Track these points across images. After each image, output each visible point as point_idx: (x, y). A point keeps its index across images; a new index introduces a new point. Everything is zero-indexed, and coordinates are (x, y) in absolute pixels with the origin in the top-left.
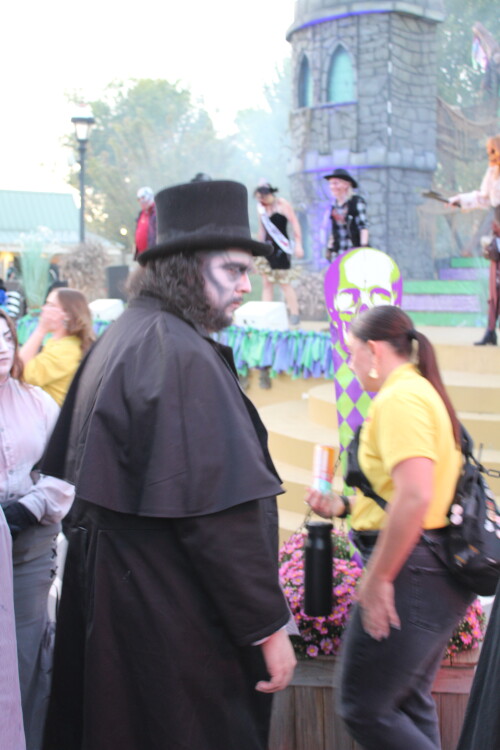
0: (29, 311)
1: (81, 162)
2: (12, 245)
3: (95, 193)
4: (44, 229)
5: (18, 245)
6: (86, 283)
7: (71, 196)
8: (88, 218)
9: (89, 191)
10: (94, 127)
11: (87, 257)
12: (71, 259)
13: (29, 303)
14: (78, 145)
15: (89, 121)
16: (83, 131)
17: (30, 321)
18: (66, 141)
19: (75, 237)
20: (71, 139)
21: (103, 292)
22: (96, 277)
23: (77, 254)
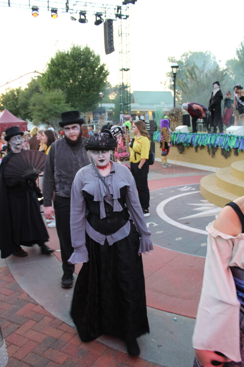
0: (158, 129)
1: (174, 81)
2: (152, 109)
3: (178, 91)
4: (162, 103)
5: (154, 109)
6: (175, 120)
7: (171, 92)
8: (176, 100)
9: (176, 91)
10: (178, 69)
11: (176, 112)
12: (171, 113)
13: (158, 127)
14: (173, 75)
15: (177, 67)
16: (175, 70)
17: (158, 133)
18: (169, 74)
19: (172, 106)
20: (170, 74)
21: (181, 123)
22: (179, 118)
23: (173, 111)
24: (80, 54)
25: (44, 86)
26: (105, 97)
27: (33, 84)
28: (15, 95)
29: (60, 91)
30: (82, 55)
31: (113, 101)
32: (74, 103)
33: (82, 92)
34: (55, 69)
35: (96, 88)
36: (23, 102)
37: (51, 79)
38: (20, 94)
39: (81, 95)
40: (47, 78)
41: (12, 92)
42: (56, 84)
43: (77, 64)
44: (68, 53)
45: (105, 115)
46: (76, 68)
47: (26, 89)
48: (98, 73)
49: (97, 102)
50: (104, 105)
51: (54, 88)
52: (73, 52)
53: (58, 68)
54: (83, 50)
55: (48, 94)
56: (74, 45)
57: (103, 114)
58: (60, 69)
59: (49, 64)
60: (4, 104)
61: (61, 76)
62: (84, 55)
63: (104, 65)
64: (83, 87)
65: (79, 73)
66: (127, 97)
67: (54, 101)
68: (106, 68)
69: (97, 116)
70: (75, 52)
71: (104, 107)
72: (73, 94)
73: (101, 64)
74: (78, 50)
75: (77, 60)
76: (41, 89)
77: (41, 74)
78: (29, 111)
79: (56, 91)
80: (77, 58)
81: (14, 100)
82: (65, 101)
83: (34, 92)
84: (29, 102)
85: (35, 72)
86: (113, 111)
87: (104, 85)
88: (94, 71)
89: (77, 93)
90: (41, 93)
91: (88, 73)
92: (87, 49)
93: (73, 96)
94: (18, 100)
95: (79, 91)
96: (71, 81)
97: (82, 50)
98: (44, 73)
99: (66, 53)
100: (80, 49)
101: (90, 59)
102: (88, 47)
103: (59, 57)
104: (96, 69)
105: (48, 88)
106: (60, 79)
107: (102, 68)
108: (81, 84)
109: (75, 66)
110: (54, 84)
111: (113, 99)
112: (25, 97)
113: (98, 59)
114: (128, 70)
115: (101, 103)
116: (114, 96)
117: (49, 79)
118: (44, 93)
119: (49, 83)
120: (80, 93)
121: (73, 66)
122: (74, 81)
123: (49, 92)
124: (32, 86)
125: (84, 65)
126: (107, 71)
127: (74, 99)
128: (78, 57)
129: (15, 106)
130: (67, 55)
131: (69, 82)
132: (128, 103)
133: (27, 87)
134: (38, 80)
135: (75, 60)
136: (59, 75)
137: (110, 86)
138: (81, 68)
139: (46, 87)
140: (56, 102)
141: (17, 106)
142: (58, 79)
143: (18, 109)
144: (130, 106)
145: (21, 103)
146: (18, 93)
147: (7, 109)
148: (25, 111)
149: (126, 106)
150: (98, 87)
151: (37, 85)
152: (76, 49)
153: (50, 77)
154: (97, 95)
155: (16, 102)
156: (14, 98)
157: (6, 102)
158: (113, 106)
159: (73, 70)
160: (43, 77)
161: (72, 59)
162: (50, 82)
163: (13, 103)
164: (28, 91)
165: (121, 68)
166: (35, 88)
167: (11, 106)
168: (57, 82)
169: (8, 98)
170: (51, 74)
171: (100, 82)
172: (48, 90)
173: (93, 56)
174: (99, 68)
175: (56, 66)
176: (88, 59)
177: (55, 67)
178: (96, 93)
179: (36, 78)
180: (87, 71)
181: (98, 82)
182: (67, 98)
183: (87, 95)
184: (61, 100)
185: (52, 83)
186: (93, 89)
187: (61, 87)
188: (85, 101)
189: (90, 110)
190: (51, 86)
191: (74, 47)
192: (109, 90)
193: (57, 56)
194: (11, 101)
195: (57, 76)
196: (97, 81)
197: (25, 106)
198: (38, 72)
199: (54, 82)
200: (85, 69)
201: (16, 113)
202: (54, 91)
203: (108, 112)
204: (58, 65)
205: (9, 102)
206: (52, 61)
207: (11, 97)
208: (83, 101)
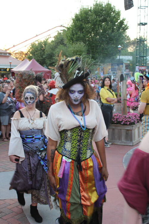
24: (101, 10)
25: (68, 39)
26: (124, 50)
27: (58, 37)
28: (42, 47)
29: (82, 43)
30: (103, 11)
31: (131, 54)
32: (94, 55)
33: (102, 45)
34: (78, 24)
35: (115, 42)
36: (49, 52)
37: (74, 32)
38: (46, 46)
39: (101, 47)
40: (71, 32)
41: (40, 44)
42: (79, 37)
43: (99, 19)
44: (91, 9)
45: (123, 67)
46: (98, 23)
47: (52, 42)
48: (118, 27)
49: (115, 55)
50: (121, 57)
51: (77, 41)
52: (96, 8)
53: (81, 23)
54: (105, 6)
55: (71, 46)
56: (96, 2)
57: (121, 66)
58: (83, 24)
59: (73, 19)
60: (32, 54)
61: (84, 30)
62: (105, 10)
63: (124, 20)
64: (103, 41)
65: (100, 28)
66: (144, 50)
67: (76, 53)
68: (125, 23)
69: (115, 67)
70: (97, 8)
71: (122, 59)
72: (93, 46)
73: (121, 19)
74: (100, 6)
75: (99, 15)
76: (66, 42)
77: (66, 27)
78: (54, 61)
79: (78, 44)
80: (99, 14)
81: (42, 51)
82: (86, 53)
83: (59, 44)
84: (54, 53)
85: (61, 26)
86: (130, 63)
87: (122, 39)
88: (114, 25)
89: (97, 46)
90: (65, 45)
91: (108, 27)
92: (109, 5)
93: (93, 49)
94: (45, 51)
95: (99, 44)
96: (93, 35)
97: (103, 6)
98: (69, 27)
99: (90, 9)
100: (102, 5)
101: (111, 14)
102: (110, 3)
103: (82, 12)
104: (116, 24)
105: (71, 40)
106: (83, 32)
107: (122, 23)
108: (101, 38)
109: (96, 21)
110: (77, 37)
111: (131, 51)
112: (51, 48)
113: (118, 14)
114: (146, 24)
115: (119, 55)
116: (132, 49)
117: (72, 32)
118: (68, 45)
119: (72, 37)
120: (100, 46)
121: (95, 20)
122: (96, 35)
123: (73, 45)
124: (58, 39)
125: (105, 20)
126: (126, 26)
127: (94, 51)
128: (100, 12)
129: (42, 57)
130: (90, 11)
131: (91, 35)
132: (145, 55)
133: (53, 39)
134: (63, 33)
135: (97, 16)
136: (82, 30)
137: (129, 39)
138: (103, 22)
139: (69, 40)
140: (78, 53)
141: (44, 57)
142: (81, 33)
143: (44, 59)
144: (146, 59)
145: (47, 53)
146: (45, 45)
147: (35, 58)
148: (51, 61)
149: (142, 59)
150: (117, 40)
151: (62, 38)
152: (99, 5)
153: (74, 31)
154: (115, 47)
155: (43, 53)
156: (41, 49)
157: (34, 52)
158: (130, 58)
159: (94, 25)
160: (68, 31)
161: (94, 14)
162: (73, 35)
163: (41, 53)
164: (54, 43)
165: (139, 23)
166: (60, 41)
167: (38, 56)
168: (79, 35)
169: (36, 49)
170: (74, 29)
171: (119, 36)
172: (71, 43)
173: (114, 12)
174: (119, 23)
175: (80, 21)
176: (109, 15)
177: (78, 21)
178: (115, 46)
179: (62, 32)
180: (108, 26)
181: (118, 35)
182: (88, 50)
183: (107, 47)
184: (82, 52)
185: (75, 36)
186: (112, 42)
187: (83, 40)
188: (105, 53)
189: (109, 62)
190: (74, 39)
191: (97, 4)
192: (127, 43)
193: (81, 12)
194: (39, 52)
195: (80, 30)
196: (116, 35)
197: (51, 56)
198: (64, 27)
199: (77, 36)
200: (106, 24)
201: (42, 63)
202: (77, 43)
203: (125, 63)
204: (82, 20)
205: (37, 53)
206: (77, 16)
207: (39, 49)
208: (103, 53)
